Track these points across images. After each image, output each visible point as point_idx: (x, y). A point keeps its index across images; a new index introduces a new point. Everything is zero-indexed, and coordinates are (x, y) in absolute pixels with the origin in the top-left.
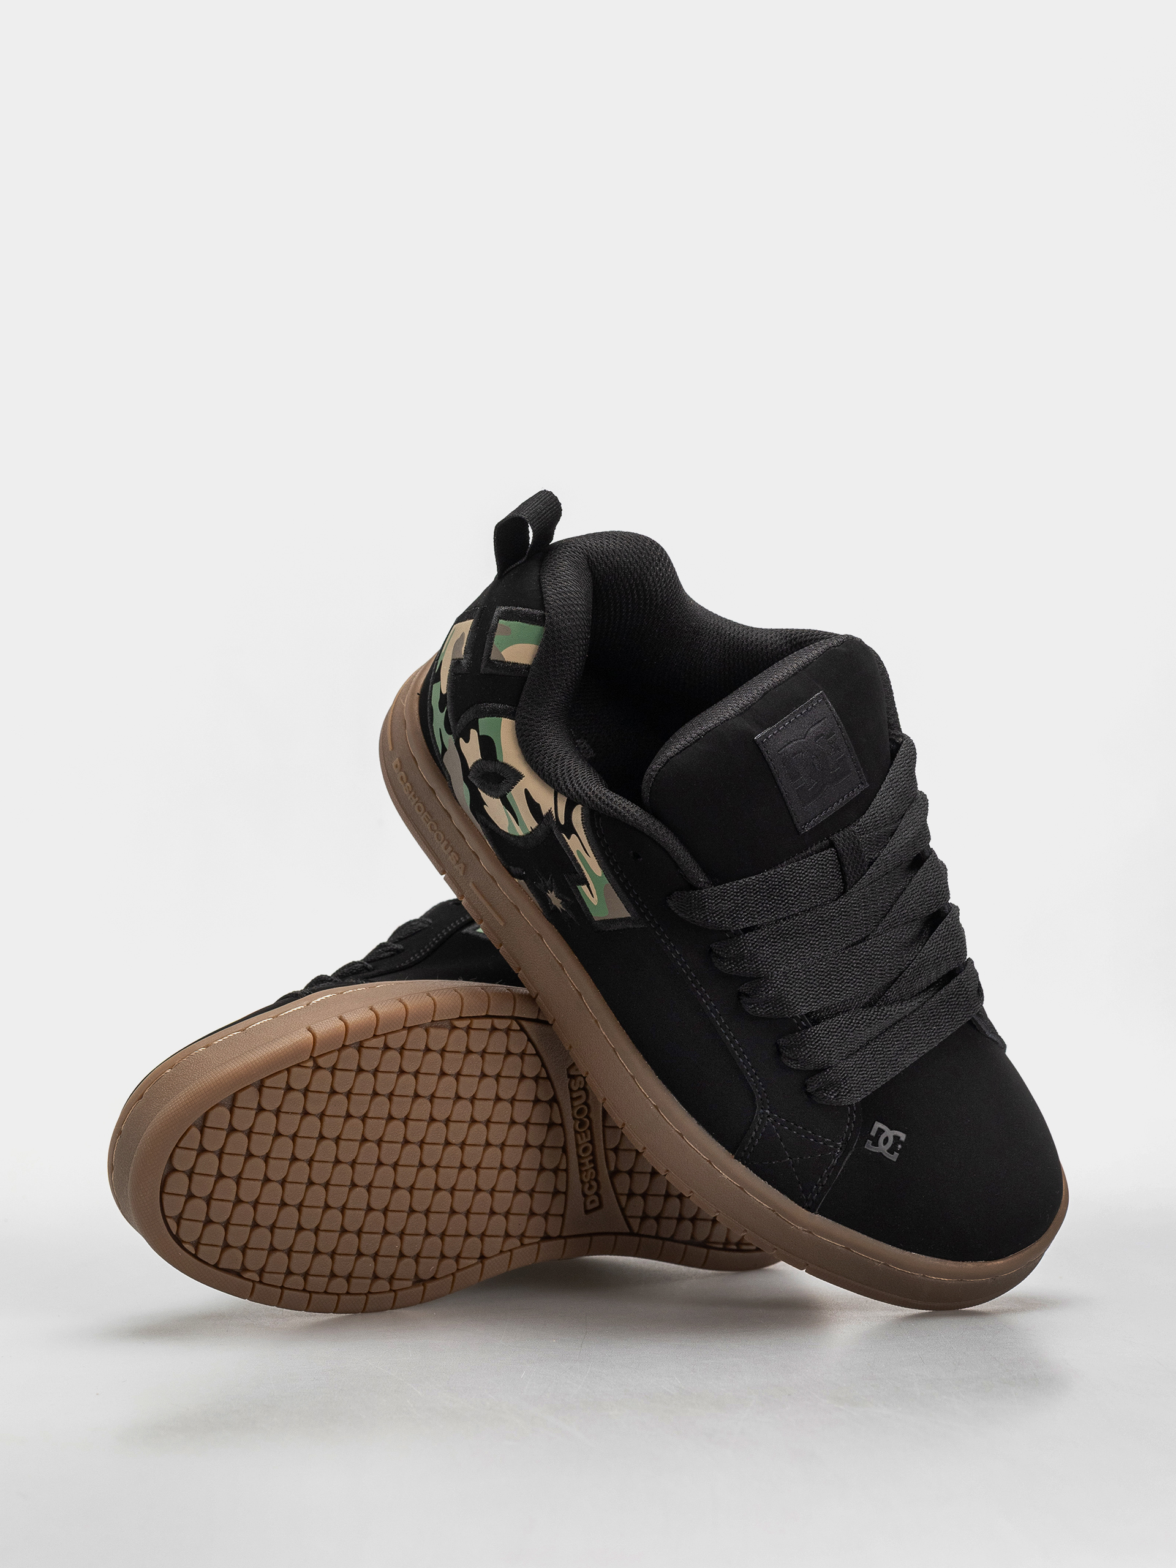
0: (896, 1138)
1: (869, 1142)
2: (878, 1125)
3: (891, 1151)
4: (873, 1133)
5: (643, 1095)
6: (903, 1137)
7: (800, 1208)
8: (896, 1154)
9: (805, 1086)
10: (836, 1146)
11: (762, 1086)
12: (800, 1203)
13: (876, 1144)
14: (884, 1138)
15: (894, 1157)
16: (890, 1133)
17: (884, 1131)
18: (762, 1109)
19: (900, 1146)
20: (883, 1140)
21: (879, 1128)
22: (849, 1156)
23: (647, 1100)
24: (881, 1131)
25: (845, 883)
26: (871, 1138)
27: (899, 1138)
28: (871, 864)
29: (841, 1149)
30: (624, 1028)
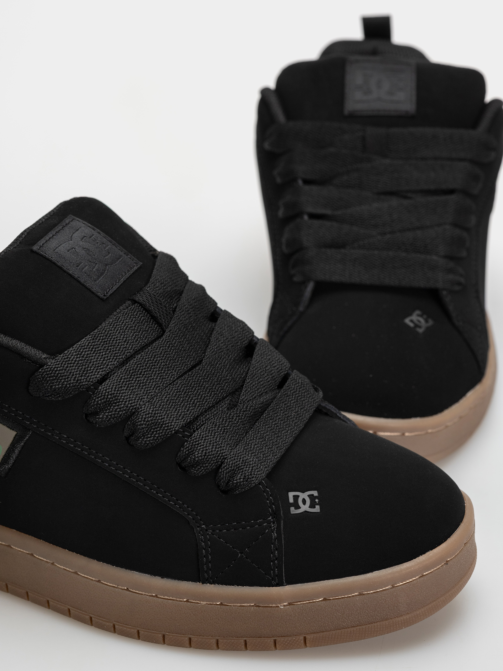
0: (311, 496)
1: (292, 509)
2: (291, 495)
3: (312, 506)
4: (291, 500)
5: (112, 588)
6: (315, 493)
7: (271, 588)
8: (318, 507)
9: (218, 486)
10: (269, 522)
11: (188, 507)
12: (269, 584)
13: (298, 507)
14: (301, 500)
15: (317, 509)
16: (303, 496)
17: (298, 496)
18: (198, 527)
19: (317, 500)
20: (301, 502)
21: (294, 496)
22: (282, 524)
23: (117, 589)
24: (296, 498)
25: (160, 325)
26: (292, 505)
27: (313, 495)
28: (174, 311)
29: (274, 523)
30: (73, 552)
